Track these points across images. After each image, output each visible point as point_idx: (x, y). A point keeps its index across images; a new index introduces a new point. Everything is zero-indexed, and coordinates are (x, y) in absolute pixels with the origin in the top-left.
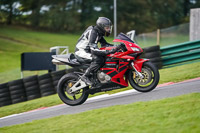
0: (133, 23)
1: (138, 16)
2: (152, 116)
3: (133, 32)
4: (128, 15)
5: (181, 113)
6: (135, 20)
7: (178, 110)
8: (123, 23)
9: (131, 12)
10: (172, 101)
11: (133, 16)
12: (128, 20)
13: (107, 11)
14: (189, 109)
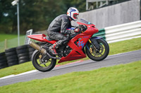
0: (31, 24)
1: (35, 19)
2: (45, 89)
3: (31, 30)
4: (28, 18)
5: (65, 87)
6: (33, 22)
7: (63, 84)
8: (24, 25)
9: (29, 16)
10: (59, 78)
11: (31, 19)
12: (28, 22)
13: (13, 16)
14: (70, 83)
